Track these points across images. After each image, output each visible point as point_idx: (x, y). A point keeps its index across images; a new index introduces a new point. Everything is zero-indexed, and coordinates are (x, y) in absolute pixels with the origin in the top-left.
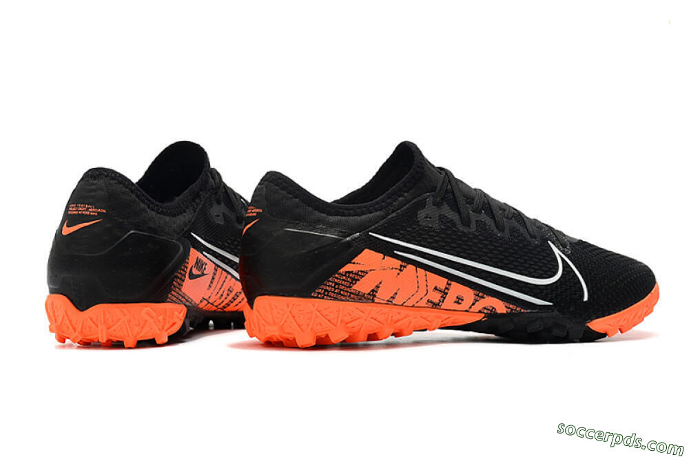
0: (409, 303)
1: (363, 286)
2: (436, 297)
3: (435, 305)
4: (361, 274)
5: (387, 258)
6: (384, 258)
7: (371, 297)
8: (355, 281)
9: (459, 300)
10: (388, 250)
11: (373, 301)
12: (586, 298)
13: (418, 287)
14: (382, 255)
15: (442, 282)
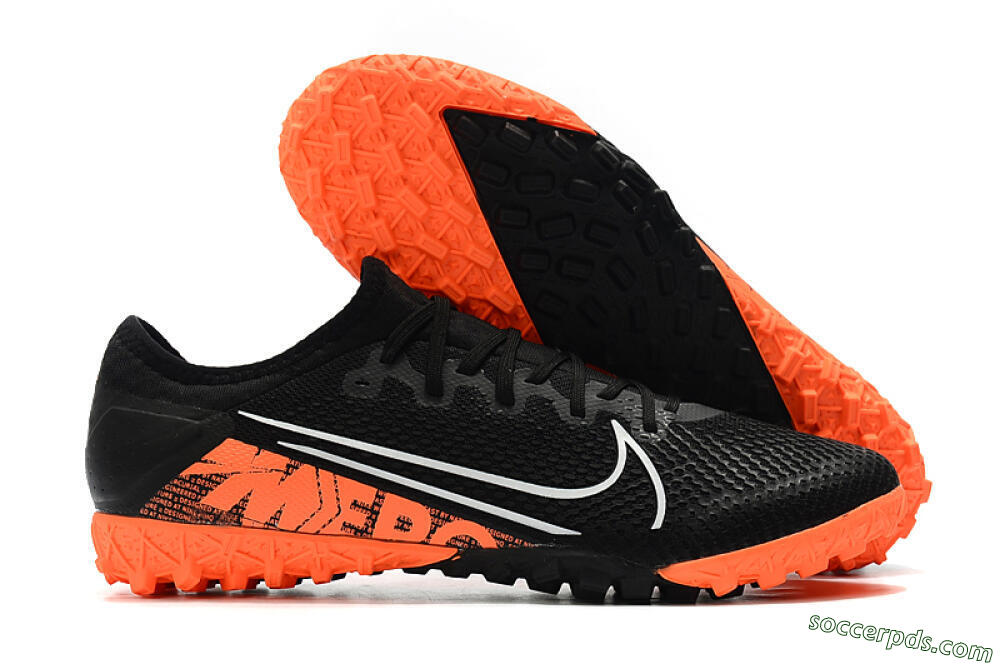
0: (310, 527)
1: (219, 499)
2: (359, 519)
3: (360, 533)
4: (215, 480)
5: (264, 453)
6: (258, 454)
7: (236, 515)
8: (204, 490)
9: (403, 524)
10: (266, 439)
11: (240, 524)
12: (657, 524)
13: (321, 501)
14: (256, 449)
15: (367, 494)
